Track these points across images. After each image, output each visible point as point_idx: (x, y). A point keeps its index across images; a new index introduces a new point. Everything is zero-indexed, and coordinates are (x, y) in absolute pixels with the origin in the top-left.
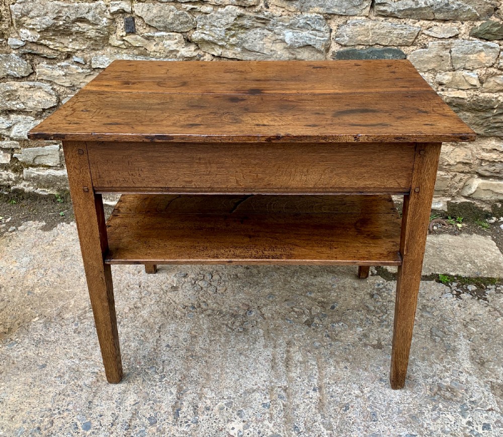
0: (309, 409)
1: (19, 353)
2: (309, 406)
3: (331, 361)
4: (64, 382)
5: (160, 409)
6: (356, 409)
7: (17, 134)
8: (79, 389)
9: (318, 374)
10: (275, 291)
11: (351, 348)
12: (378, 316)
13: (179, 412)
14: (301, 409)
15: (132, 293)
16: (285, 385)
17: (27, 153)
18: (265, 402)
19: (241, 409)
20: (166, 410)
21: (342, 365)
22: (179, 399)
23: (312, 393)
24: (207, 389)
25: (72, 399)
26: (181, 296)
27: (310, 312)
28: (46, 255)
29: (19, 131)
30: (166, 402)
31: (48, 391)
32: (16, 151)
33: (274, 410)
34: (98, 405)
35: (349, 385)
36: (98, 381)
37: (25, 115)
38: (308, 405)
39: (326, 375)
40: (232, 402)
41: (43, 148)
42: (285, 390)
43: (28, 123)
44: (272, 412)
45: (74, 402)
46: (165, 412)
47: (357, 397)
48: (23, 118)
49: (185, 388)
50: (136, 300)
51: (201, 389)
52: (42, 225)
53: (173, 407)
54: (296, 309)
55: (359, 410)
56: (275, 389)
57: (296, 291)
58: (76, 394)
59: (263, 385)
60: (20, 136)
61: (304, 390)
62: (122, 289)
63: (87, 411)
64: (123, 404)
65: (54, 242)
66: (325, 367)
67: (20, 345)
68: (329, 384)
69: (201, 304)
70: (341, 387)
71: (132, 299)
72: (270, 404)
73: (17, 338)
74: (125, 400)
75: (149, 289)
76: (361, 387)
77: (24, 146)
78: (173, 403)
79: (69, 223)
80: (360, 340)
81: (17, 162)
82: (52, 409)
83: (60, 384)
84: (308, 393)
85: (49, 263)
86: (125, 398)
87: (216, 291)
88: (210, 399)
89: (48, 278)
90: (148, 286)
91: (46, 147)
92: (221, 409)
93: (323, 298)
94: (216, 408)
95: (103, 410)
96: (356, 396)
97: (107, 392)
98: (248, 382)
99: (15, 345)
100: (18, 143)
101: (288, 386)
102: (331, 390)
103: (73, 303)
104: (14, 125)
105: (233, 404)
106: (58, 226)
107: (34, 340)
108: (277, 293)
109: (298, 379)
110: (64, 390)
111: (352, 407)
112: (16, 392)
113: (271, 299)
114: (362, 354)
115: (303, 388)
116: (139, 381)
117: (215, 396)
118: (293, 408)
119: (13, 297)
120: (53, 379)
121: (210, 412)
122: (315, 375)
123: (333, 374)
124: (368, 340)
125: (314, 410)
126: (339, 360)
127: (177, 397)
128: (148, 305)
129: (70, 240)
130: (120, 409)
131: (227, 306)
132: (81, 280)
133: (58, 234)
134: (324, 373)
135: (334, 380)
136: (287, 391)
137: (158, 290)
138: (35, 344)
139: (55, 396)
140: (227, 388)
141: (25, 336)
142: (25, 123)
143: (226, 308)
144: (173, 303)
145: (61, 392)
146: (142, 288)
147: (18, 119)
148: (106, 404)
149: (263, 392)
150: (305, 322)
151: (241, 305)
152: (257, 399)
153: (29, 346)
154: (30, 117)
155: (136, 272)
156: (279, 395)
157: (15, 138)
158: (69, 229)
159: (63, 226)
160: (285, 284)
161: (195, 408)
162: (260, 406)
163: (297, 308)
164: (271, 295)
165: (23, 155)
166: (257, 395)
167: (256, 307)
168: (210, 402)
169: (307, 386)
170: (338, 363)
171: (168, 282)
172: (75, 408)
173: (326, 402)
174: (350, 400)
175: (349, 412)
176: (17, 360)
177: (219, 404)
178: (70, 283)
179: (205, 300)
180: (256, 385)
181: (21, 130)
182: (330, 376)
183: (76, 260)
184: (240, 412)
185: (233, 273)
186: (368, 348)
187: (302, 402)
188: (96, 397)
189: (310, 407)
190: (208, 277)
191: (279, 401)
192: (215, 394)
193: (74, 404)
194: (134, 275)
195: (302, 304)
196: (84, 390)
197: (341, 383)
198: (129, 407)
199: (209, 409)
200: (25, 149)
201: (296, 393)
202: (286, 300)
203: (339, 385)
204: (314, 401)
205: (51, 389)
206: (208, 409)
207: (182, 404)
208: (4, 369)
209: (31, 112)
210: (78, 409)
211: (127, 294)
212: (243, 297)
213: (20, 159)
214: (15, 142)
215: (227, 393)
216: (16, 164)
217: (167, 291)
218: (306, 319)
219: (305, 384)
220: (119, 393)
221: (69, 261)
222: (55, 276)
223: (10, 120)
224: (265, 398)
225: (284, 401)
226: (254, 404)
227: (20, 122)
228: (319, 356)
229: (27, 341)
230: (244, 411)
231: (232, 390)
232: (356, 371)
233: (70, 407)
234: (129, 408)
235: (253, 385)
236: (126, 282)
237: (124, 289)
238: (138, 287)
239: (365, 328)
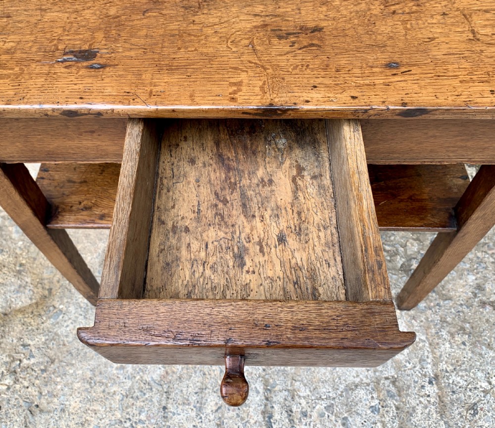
0: (429, 414)
1: (68, 329)
2: (428, 410)
3: (444, 333)
4: (129, 376)
5: (248, 417)
6: (487, 413)
8: (147, 387)
9: (430, 356)
11: (466, 310)
12: (490, 252)
13: (272, 421)
14: (419, 415)
16: (393, 374)
18: (373, 404)
19: (346, 415)
20: (256, 419)
21: (458, 338)
22: (267, 399)
23: (429, 388)
24: (298, 383)
25: (142, 404)
27: (406, 251)
30: (253, 406)
31: (112, 391)
33: (386, 416)
34: (174, 414)
35: (473, 373)
36: (167, 373)
38: (426, 407)
39: (441, 356)
40: (332, 404)
42: (394, 383)
44: (383, 419)
45: (146, 409)
46: (256, 423)
47: (486, 392)
49: (271, 381)
51: (292, 383)
53: (263, 413)
55: (490, 414)
56: (382, 382)
58: (147, 396)
59: (367, 377)
61: (417, 382)
63: (163, 423)
64: (204, 411)
66: (438, 344)
67: (65, 316)
68: (447, 372)
70: (462, 376)
72: (380, 407)
73: (60, 304)
74: (205, 404)
76: (488, 375)
78: (263, 407)
80: (475, 295)
82: (123, 420)
83: (124, 380)
84: (423, 387)
86: (204, 401)
88: (304, 397)
92: (322, 415)
94: (315, 414)
95: (182, 421)
96: (483, 391)
97: (182, 391)
98: (348, 373)
99: (61, 317)
101: (396, 376)
102: (451, 381)
105: (335, 407)
107: (81, 308)
109: (407, 364)
110: (130, 389)
111: (481, 409)
112: (77, 393)
114: (480, 318)
115: (416, 380)
116: (216, 373)
117: (309, 393)
118: (408, 412)
120: (115, 372)
121: (309, 420)
122: (428, 357)
123: (449, 355)
124: (484, 295)
125: (435, 415)
126: (453, 330)
127: (265, 396)
130: (201, 418)
134: (438, 354)
135: (452, 365)
136: (397, 383)
138: (83, 314)
139: (122, 400)
140: (323, 382)
141: (69, 300)
145: (128, 393)
148: (183, 410)
149: (367, 387)
150: (401, 267)
152: (363, 400)
153: (77, 317)
156: (388, 391)
161: (290, 412)
162: (369, 412)
163: (389, 245)
166: (361, 393)
168: (305, 403)
169: (420, 375)
170: (452, 335)
172: (149, 418)
173: (447, 400)
174: (477, 399)
175: (479, 419)
176: (68, 339)
177: (317, 407)
180: (358, 376)
182: (446, 359)
184: (345, 421)
186: (487, 310)
187: (418, 402)
188: (170, 400)
189: (430, 411)
191: (390, 402)
192: (310, 391)
193: (146, 412)
196: (154, 389)
197: (462, 370)
198: (211, 415)
199: (306, 416)
201: (409, 387)
203: (460, 374)
204: (432, 400)
205: (114, 389)
206: (305, 414)
207: (273, 407)
208: (55, 354)
210: (152, 421)
215: (324, 390)
218: (401, 263)
219: (417, 373)
220: (196, 393)
224: (372, 397)
225: (396, 400)
226: (360, 408)
228: (426, 325)
229: (72, 309)
230: (350, 419)
231: (329, 385)
232: (477, 350)
233: (143, 417)
234: (212, 417)
235: (354, 377)
239: (478, 276)
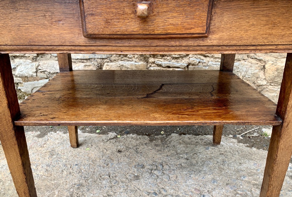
7: (20, 72)
10: (216, 177)
15: (104, 182)
17: (27, 85)
26: (143, 184)
28: (38, 155)
29: (21, 70)
32: (20, 85)
37: (25, 59)
41: (38, 82)
43: (27, 64)
48: (24, 62)
50: (107, 188)
52: (37, 134)
54: (239, 192)
57: (232, 176)
60: (22, 74)
62: (96, 179)
65: (45, 145)
69: (161, 190)
71: (105, 188)
75: (117, 178)
77: (25, 81)
79: (56, 132)
81: (20, 93)
85: (40, 160)
87: (170, 179)
89: (38, 172)
90: (116, 176)
91: (40, 81)
93: (255, 180)
100: (21, 79)
103: (57, 193)
104: (17, 66)
106: (49, 134)
108: (218, 179)
113: (215, 184)
119: (9, 189)
128: (118, 193)
129: (57, 143)
131: (182, 191)
132: (64, 173)
133: (48, 140)
137: (124, 180)
142: (25, 65)
143: (182, 193)
144: (138, 190)
146: (111, 178)
147: (20, 62)
151: (193, 190)
154: (28, 60)
155: (105, 165)
157: (19, 75)
158: (56, 136)
159: (52, 134)
160: (220, 170)
164: (214, 180)
165: (24, 87)
167: (206, 191)
171: (131, 172)
178: (55, 176)
179: (163, 187)
181: (22, 70)
183: (60, 157)
185: (178, 163)
190: (160, 167)
194: (104, 167)
195: (241, 187)
200: (26, 83)
202: (227, 184)
209: (29, 57)
211: (100, 184)
212: (193, 182)
213: (22, 90)
214: (19, 79)
216: (20, 94)
217: (131, 180)
221: (55, 158)
222: (44, 170)
223: (15, 63)
227: (21, 64)
236: (98, 173)
237: (97, 179)
238: (108, 177)
